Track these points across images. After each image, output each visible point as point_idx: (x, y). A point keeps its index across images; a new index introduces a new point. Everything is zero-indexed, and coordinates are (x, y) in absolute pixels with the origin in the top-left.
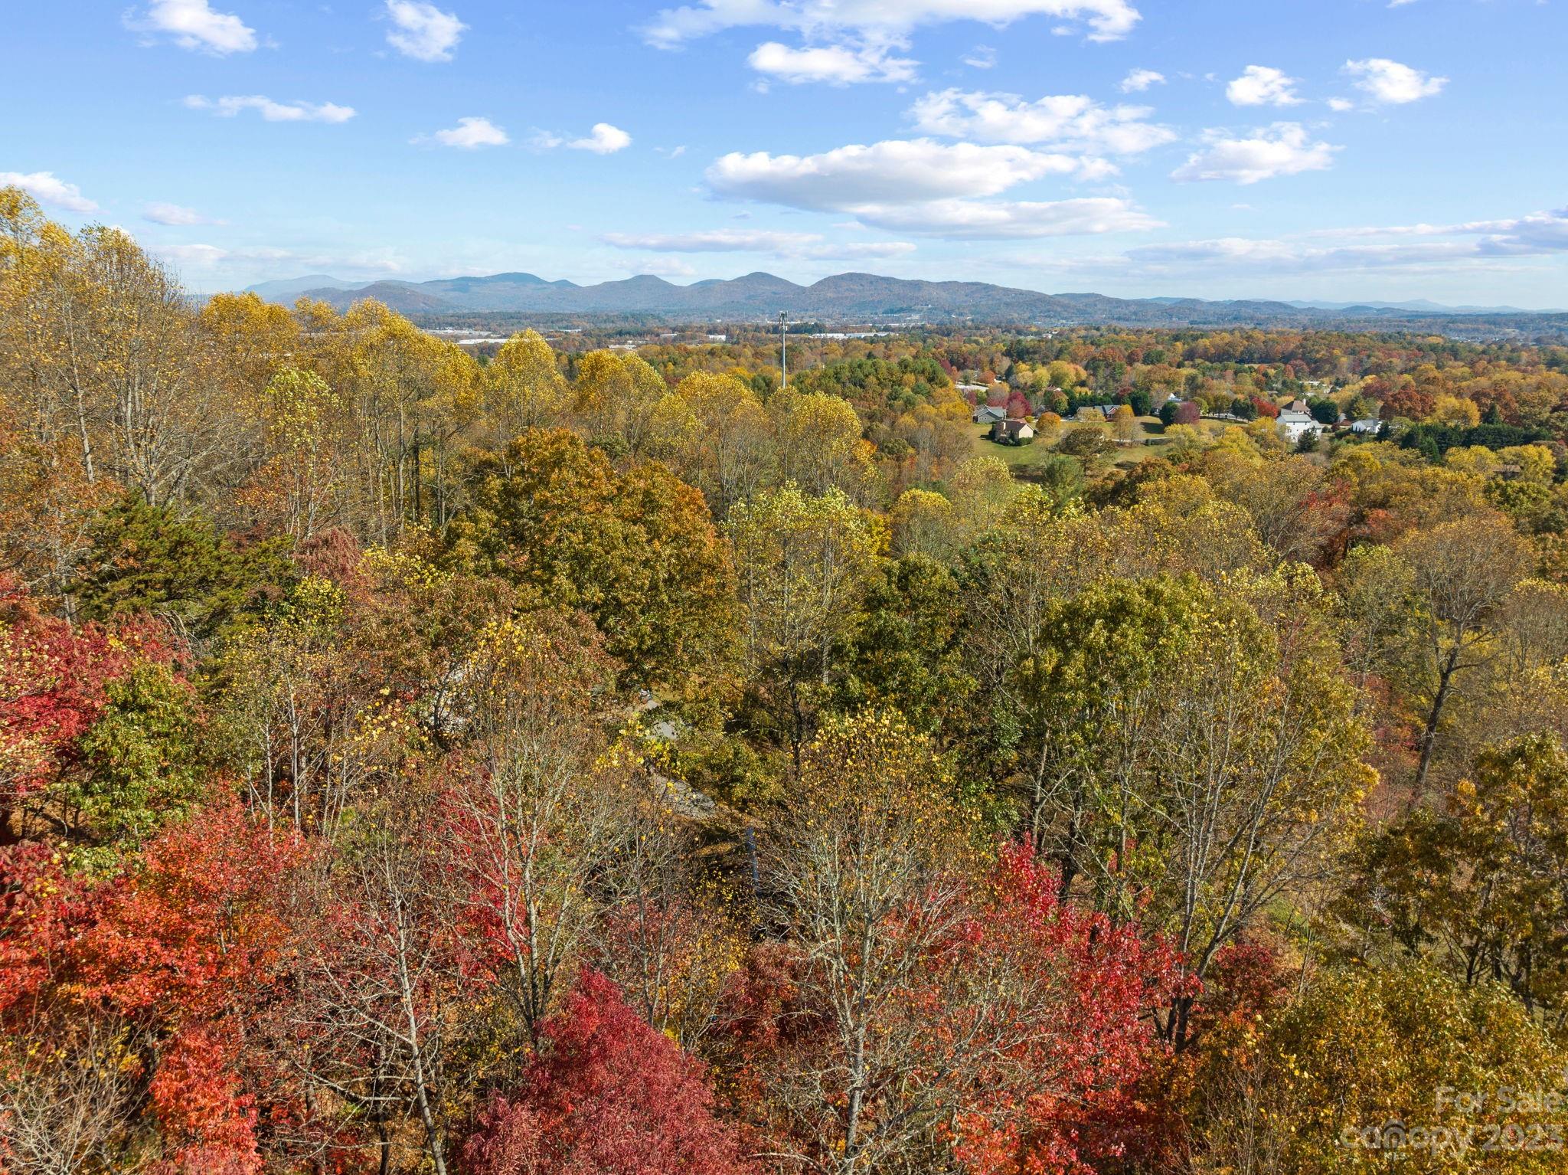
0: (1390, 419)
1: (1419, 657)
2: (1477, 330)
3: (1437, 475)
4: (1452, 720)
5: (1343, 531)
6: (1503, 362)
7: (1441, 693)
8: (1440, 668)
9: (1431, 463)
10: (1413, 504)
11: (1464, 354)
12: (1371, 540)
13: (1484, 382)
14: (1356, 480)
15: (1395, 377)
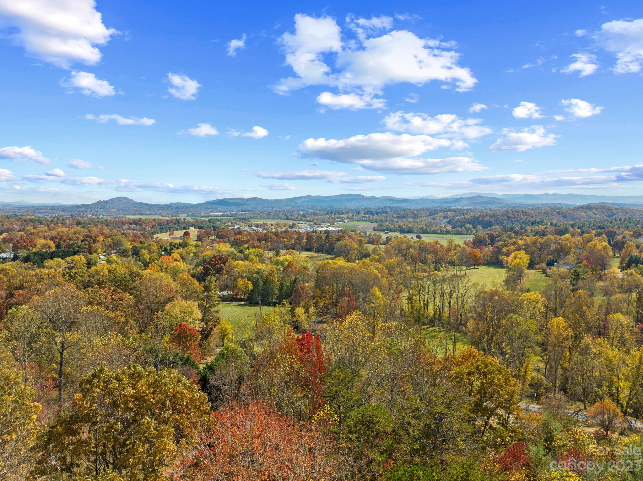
0: (17, 251)
1: (49, 349)
2: (48, 212)
3: (42, 272)
4: (68, 370)
5: (4, 302)
6: (60, 225)
7: (61, 361)
8: (59, 351)
9: (39, 267)
10: (34, 285)
11: (44, 222)
12: (18, 304)
13: (54, 233)
14: (6, 279)
15: (16, 233)
